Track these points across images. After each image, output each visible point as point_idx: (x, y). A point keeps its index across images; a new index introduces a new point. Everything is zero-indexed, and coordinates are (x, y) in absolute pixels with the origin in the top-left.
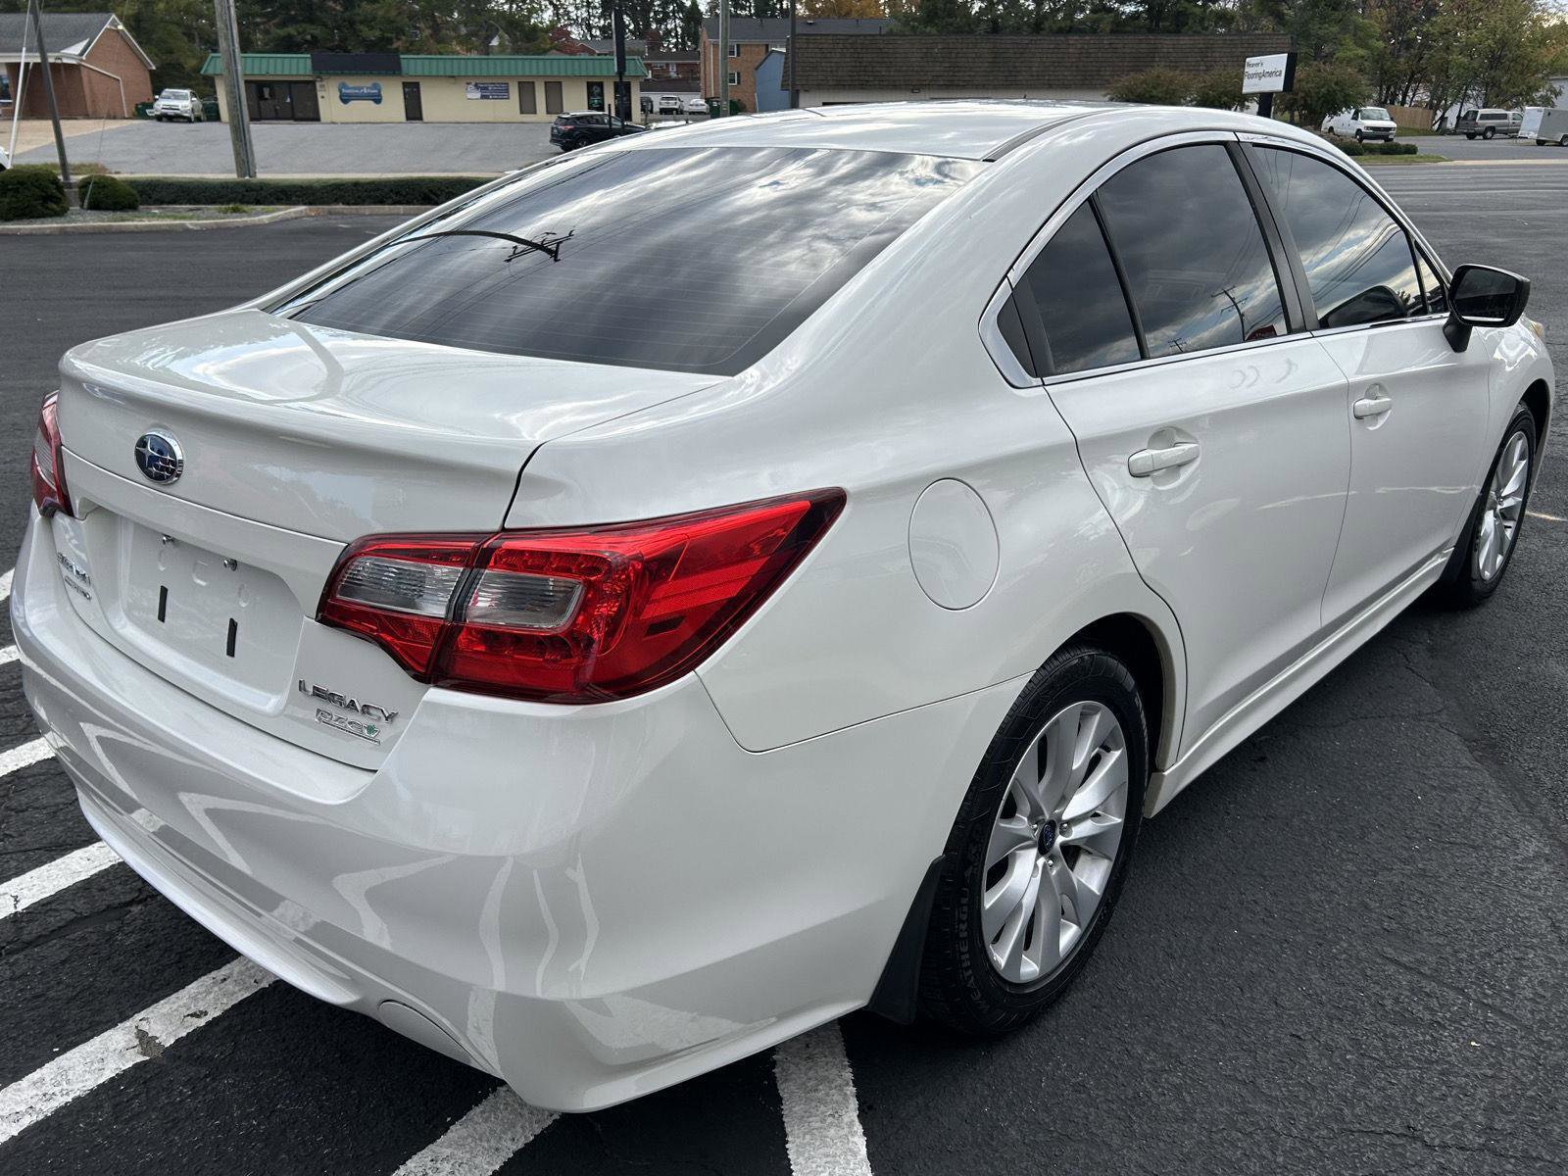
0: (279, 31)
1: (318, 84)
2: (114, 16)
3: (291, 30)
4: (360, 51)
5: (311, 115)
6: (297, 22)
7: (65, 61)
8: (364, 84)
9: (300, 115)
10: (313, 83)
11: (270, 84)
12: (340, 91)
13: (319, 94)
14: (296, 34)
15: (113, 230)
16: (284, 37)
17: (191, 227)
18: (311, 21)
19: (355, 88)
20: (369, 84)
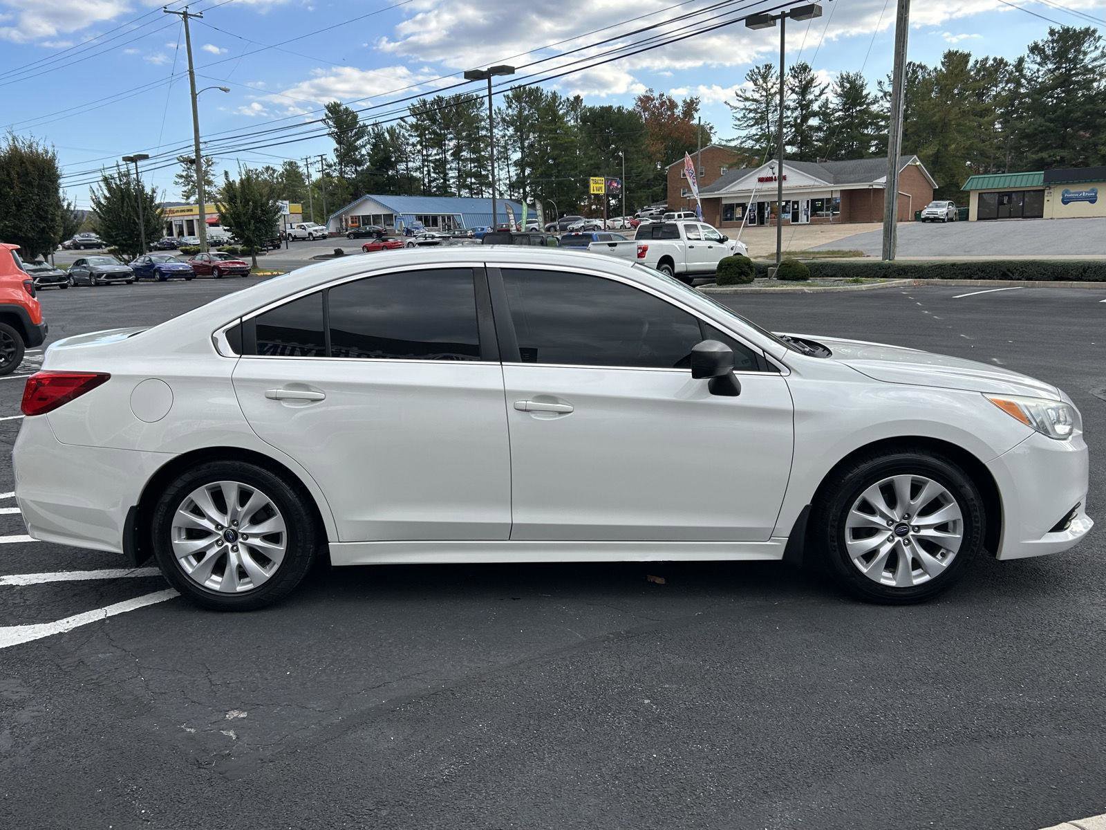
0: (1034, 156)
1: (1046, 192)
2: (915, 156)
3: (1044, 155)
4: (1098, 165)
5: (1036, 214)
6: (1052, 148)
7: (874, 187)
8: (1084, 189)
9: (1028, 214)
10: (1043, 191)
11: (1009, 194)
12: (1063, 195)
13: (1046, 199)
14: (1047, 157)
15: (761, 292)
16: (1038, 160)
17: (806, 291)
18: (1062, 147)
19: (1075, 193)
20: (1088, 189)
